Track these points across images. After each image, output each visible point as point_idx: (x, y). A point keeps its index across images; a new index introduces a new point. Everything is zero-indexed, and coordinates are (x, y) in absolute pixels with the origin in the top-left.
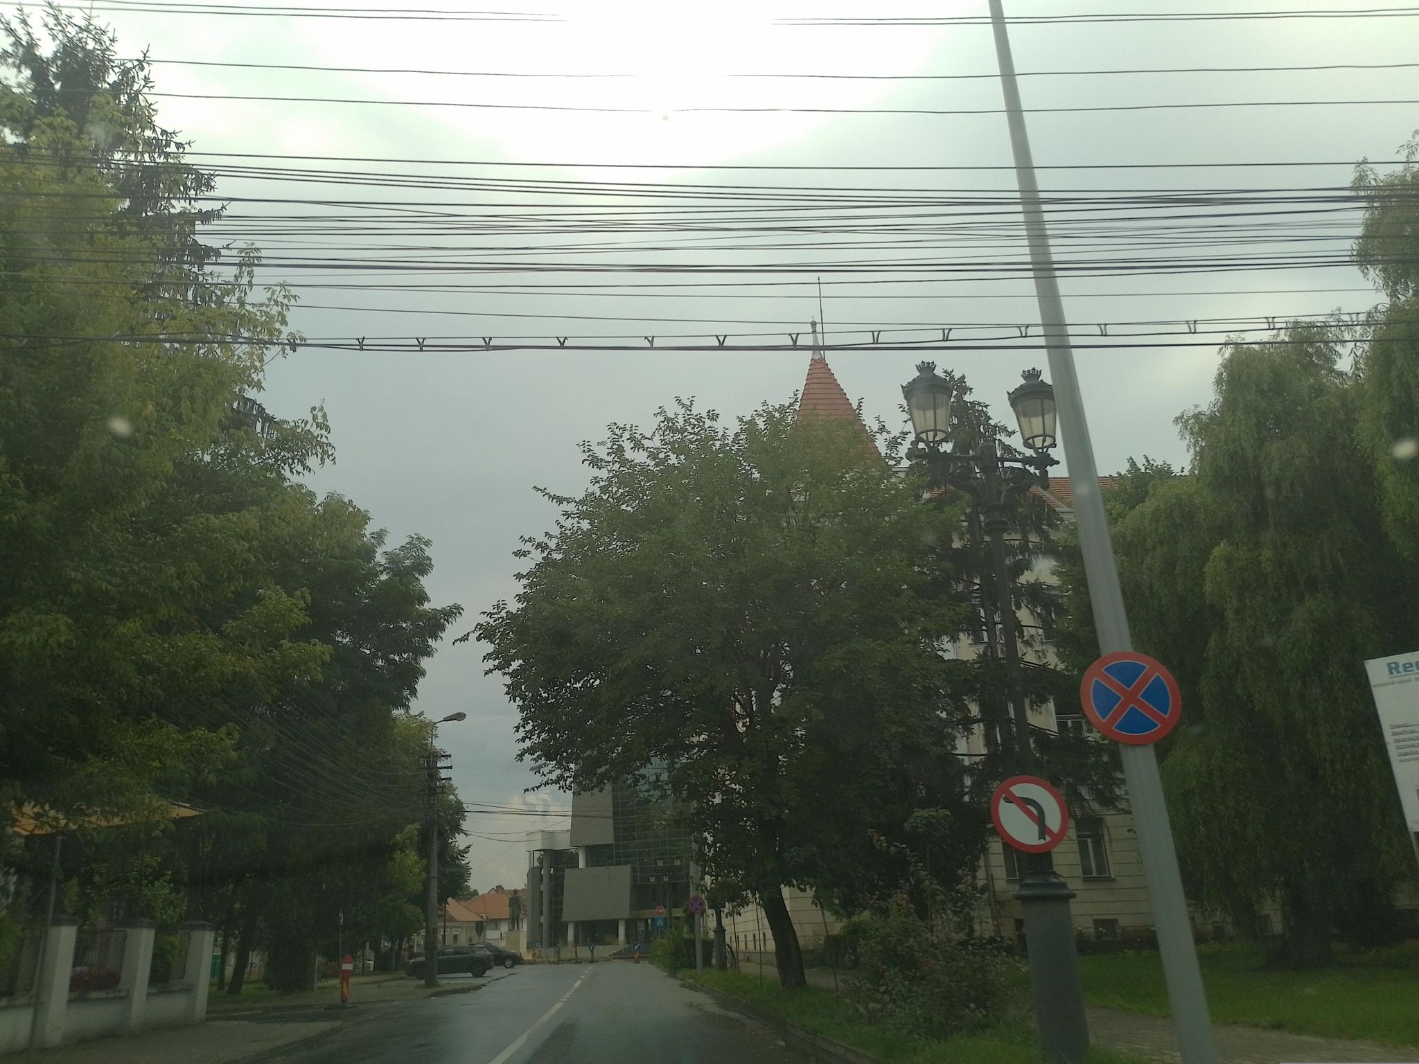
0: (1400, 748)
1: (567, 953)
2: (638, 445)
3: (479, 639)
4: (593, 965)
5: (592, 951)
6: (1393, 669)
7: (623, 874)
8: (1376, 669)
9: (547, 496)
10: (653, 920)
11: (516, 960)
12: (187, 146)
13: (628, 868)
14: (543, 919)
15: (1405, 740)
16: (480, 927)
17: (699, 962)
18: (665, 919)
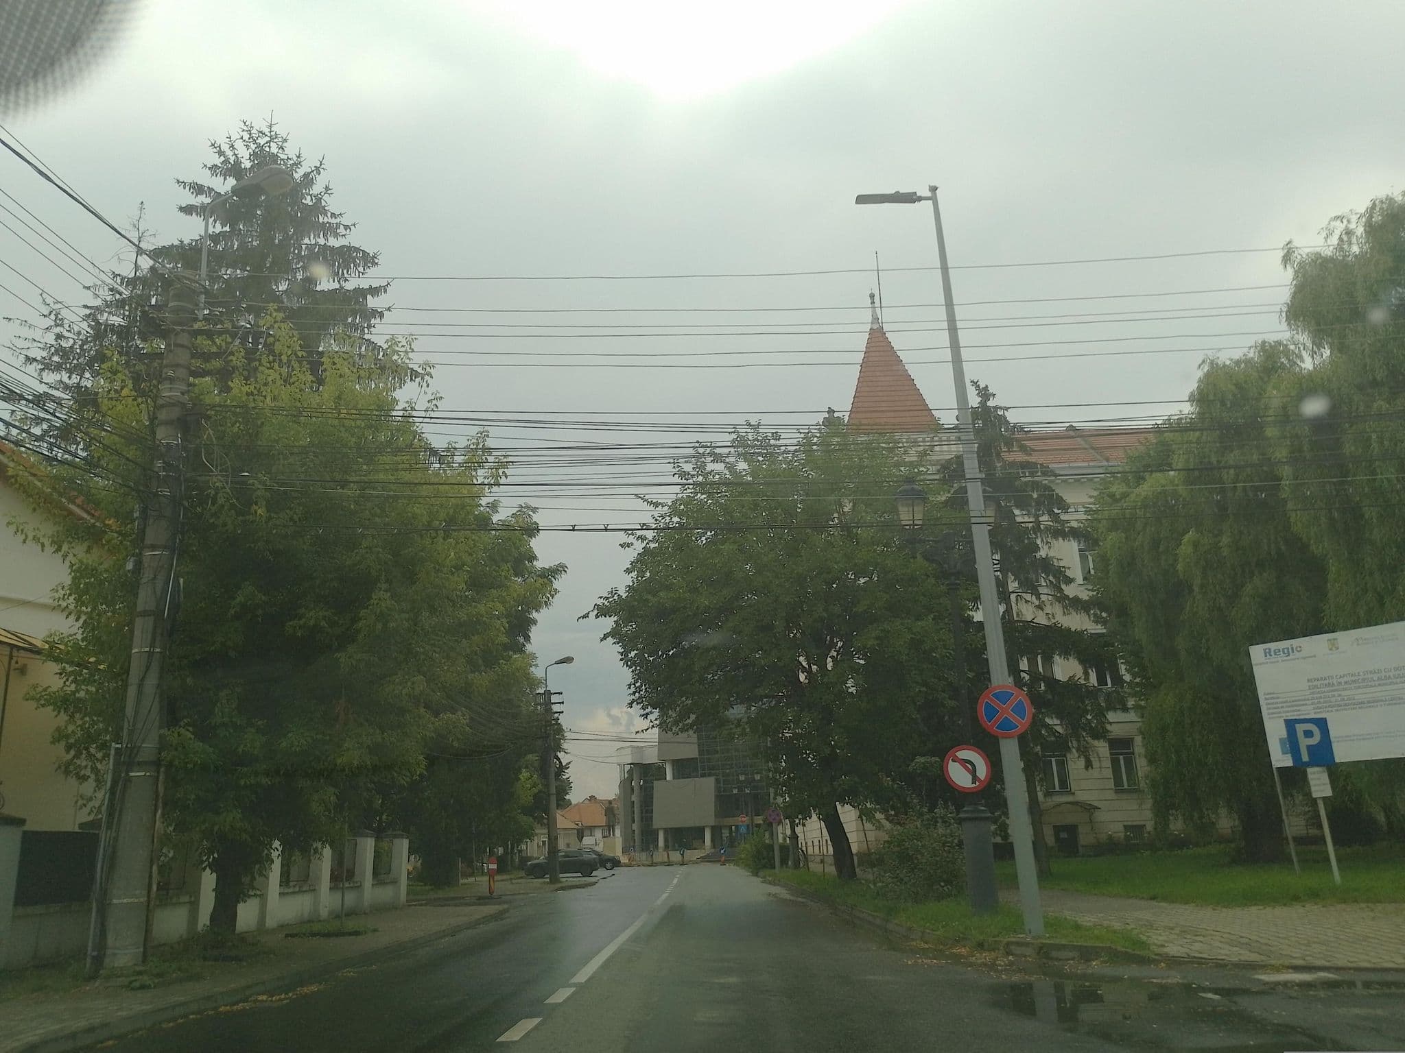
0: (1270, 709)
1: (660, 855)
2: (717, 458)
3: (597, 617)
4: (684, 867)
5: (682, 855)
6: (1267, 653)
7: (708, 785)
8: (1257, 652)
9: (646, 503)
10: (737, 827)
11: (616, 863)
12: (352, 227)
13: (710, 781)
14: (635, 827)
15: (1273, 704)
16: (580, 835)
17: (777, 863)
18: (748, 826)
